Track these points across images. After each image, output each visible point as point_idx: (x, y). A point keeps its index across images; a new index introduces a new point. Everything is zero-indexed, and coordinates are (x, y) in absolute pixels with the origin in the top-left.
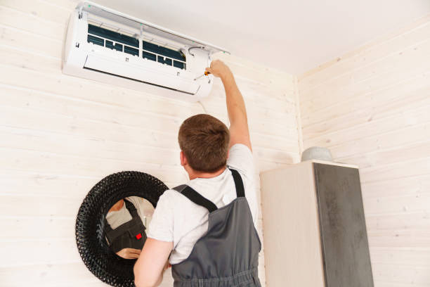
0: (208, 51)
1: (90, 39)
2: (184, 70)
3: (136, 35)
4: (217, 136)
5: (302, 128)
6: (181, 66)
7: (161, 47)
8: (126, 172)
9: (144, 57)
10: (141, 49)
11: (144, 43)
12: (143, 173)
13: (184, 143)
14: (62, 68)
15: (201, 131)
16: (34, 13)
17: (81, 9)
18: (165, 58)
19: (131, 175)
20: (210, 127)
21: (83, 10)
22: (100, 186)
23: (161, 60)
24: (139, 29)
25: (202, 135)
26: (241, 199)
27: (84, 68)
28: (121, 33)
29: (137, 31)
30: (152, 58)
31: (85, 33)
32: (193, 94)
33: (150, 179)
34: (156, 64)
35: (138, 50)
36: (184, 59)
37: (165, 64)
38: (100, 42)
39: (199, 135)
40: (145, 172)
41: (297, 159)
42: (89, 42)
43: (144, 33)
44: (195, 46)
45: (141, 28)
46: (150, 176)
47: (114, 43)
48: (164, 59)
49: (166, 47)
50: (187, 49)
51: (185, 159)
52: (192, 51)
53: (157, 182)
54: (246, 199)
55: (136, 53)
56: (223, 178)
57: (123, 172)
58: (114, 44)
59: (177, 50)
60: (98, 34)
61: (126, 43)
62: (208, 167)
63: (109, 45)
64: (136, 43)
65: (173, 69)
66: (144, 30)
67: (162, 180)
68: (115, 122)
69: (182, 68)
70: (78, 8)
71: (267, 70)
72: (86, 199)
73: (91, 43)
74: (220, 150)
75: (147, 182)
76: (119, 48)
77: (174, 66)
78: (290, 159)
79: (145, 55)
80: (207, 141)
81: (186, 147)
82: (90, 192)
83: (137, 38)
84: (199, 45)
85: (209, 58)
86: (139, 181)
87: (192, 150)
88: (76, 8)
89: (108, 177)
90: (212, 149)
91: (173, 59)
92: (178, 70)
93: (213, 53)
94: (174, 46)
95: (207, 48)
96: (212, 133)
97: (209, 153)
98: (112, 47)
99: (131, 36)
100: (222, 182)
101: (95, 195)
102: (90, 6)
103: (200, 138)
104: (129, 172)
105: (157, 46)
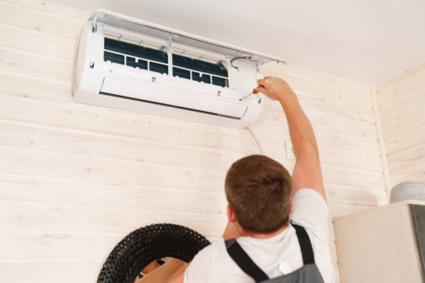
0: (256, 61)
1: (107, 57)
2: (226, 87)
3: (163, 47)
4: (273, 187)
5: (387, 155)
6: (223, 83)
7: (195, 61)
8: (157, 225)
9: (174, 75)
10: (170, 65)
11: (174, 56)
12: (178, 226)
13: (231, 196)
14: (73, 94)
15: (252, 181)
16: (37, 29)
17: (95, 19)
18: (201, 74)
19: (163, 229)
20: (263, 175)
21: (97, 20)
22: (124, 245)
23: (196, 77)
24: (167, 39)
25: (253, 186)
26: (309, 266)
27: (101, 93)
28: (145, 46)
29: (164, 43)
30: (185, 75)
31: (101, 49)
32: (238, 119)
33: (188, 233)
34: (191, 83)
35: (167, 67)
36: (225, 73)
37: (202, 83)
38: (119, 60)
39: (249, 187)
40: (180, 224)
41: (384, 199)
42: (105, 60)
43: (174, 44)
44: (240, 57)
45: (170, 38)
46: (188, 229)
47: (137, 59)
48: (201, 76)
49: (201, 59)
50: (228, 61)
51: (233, 216)
52: (235, 63)
53: (197, 236)
54: (316, 267)
55: (164, 70)
56: (283, 239)
57: (152, 226)
58: (137, 61)
59: (215, 63)
60: (117, 50)
61: (152, 59)
62: (263, 227)
63: (131, 63)
64: (164, 57)
65: (212, 88)
66: (174, 40)
67: (203, 234)
68: (141, 161)
69: (223, 86)
70: (91, 19)
71: (334, 80)
72: (106, 263)
73: (109, 62)
74: (278, 205)
75: (185, 236)
76: (143, 65)
77: (213, 84)
78: (373, 198)
79: (177, 72)
80: (260, 194)
81: (234, 200)
82: (112, 253)
83: (164, 51)
84: (245, 55)
85: (258, 70)
86: (174, 236)
87: (241, 206)
88: (89, 20)
89: (134, 233)
90: (266, 204)
91: (211, 75)
92: (219, 88)
93: (262, 64)
94: (212, 58)
95: (254, 58)
96: (266, 182)
97: (263, 210)
98: (134, 65)
99: (157, 49)
100: (281, 244)
101: (118, 258)
102: (106, 16)
103: (250, 189)
104: (161, 225)
105: (190, 59)
